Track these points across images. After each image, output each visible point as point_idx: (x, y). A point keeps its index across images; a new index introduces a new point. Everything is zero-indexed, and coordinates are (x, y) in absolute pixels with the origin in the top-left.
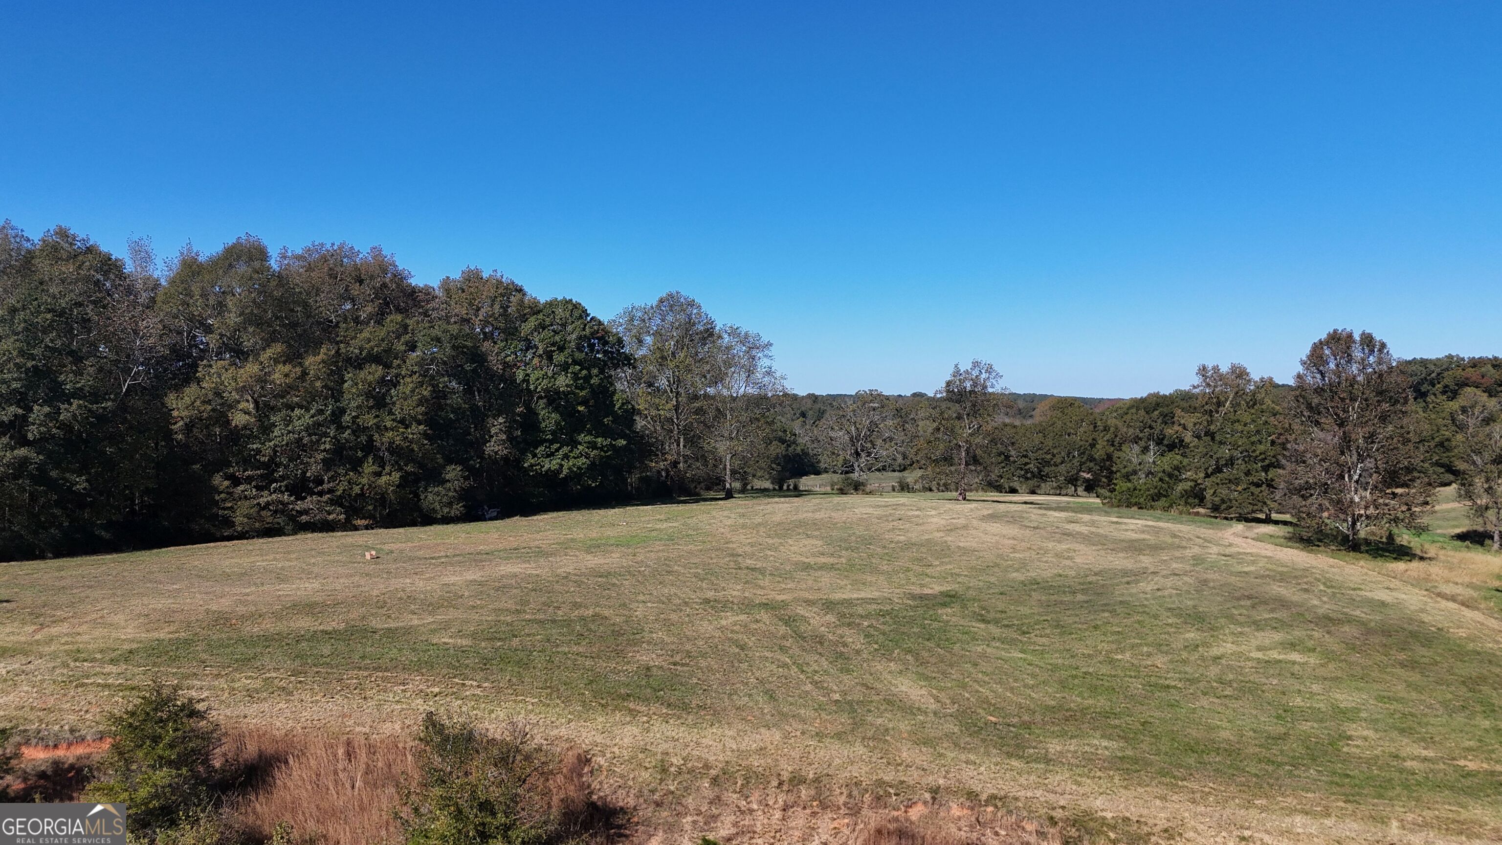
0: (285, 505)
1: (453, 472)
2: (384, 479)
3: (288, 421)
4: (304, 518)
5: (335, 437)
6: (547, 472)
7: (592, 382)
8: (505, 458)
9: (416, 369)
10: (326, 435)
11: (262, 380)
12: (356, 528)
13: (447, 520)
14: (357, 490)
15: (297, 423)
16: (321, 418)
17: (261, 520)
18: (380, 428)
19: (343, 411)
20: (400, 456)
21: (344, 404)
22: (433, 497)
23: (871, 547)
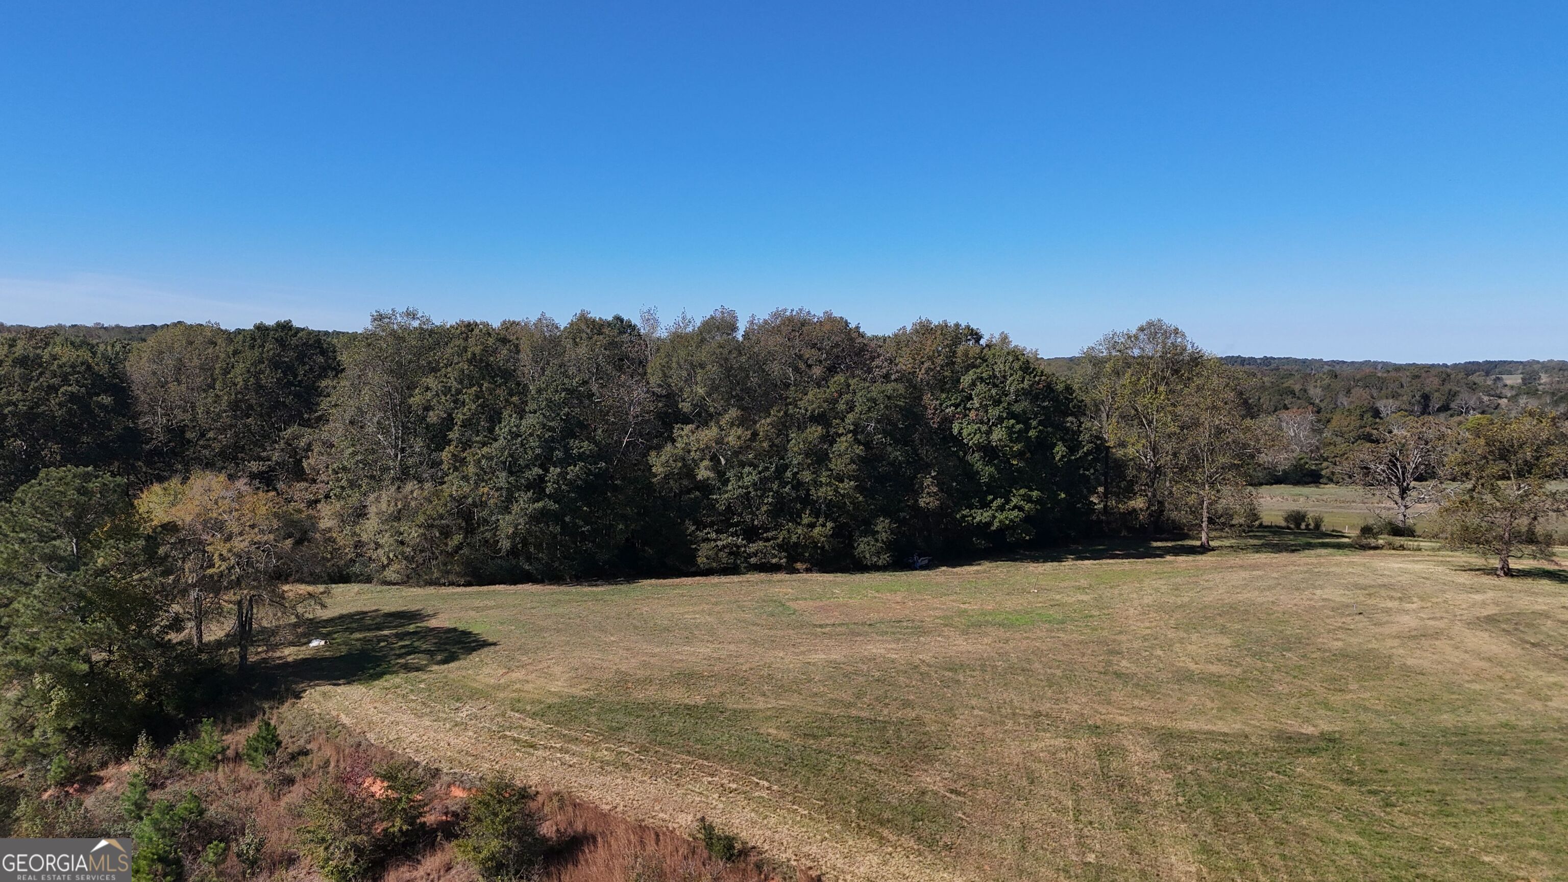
0: (738, 547)
1: (882, 525)
2: (817, 530)
3: (740, 478)
4: (753, 560)
5: (777, 492)
6: (978, 524)
7: (1030, 434)
8: (940, 509)
9: (852, 428)
10: (771, 490)
11: (719, 441)
12: (797, 571)
13: (876, 568)
14: (794, 539)
15: (746, 479)
16: (767, 474)
17: (716, 559)
18: (817, 484)
19: (786, 467)
20: (831, 510)
21: (787, 461)
22: (864, 547)
23: (1288, 655)
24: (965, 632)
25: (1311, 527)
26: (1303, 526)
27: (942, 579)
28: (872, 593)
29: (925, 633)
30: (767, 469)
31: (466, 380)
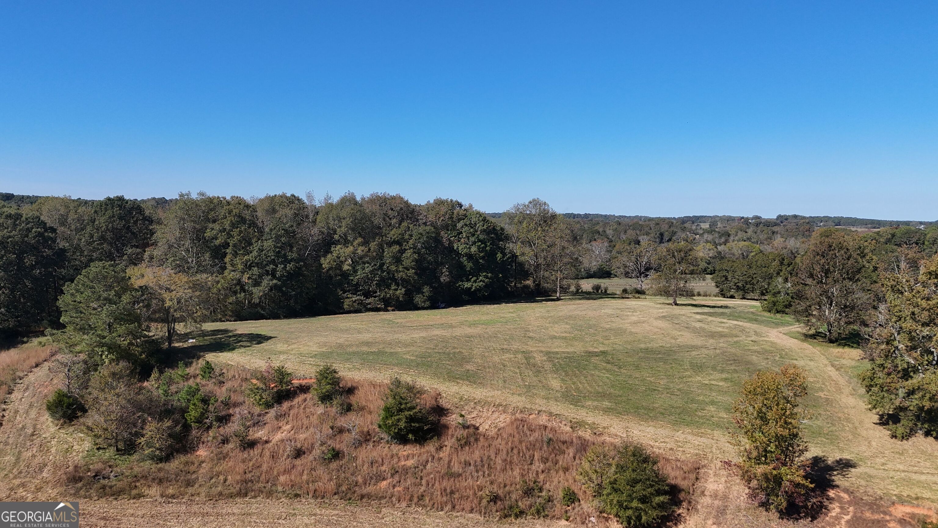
0: (362, 301)
1: (426, 289)
2: (399, 292)
3: (363, 269)
4: (369, 306)
5: (380, 275)
6: (466, 288)
7: (487, 249)
8: (449, 282)
9: (412, 246)
10: (377, 274)
11: (354, 253)
12: (388, 311)
13: (423, 308)
14: (388, 296)
15: (366, 270)
16: (375, 267)
17: (353, 306)
18: (397, 271)
19: (383, 264)
20: (405, 282)
21: (384, 262)
22: (418, 299)
23: (590, 330)
24: (470, 327)
25: (603, 291)
26: (600, 291)
27: (453, 311)
28: (426, 316)
29: (455, 327)
30: (375, 265)
31: (233, 225)
